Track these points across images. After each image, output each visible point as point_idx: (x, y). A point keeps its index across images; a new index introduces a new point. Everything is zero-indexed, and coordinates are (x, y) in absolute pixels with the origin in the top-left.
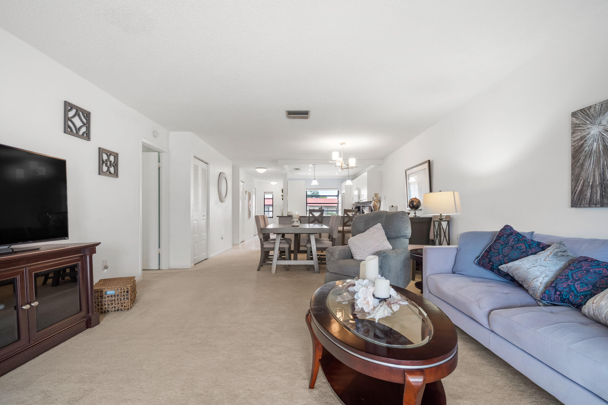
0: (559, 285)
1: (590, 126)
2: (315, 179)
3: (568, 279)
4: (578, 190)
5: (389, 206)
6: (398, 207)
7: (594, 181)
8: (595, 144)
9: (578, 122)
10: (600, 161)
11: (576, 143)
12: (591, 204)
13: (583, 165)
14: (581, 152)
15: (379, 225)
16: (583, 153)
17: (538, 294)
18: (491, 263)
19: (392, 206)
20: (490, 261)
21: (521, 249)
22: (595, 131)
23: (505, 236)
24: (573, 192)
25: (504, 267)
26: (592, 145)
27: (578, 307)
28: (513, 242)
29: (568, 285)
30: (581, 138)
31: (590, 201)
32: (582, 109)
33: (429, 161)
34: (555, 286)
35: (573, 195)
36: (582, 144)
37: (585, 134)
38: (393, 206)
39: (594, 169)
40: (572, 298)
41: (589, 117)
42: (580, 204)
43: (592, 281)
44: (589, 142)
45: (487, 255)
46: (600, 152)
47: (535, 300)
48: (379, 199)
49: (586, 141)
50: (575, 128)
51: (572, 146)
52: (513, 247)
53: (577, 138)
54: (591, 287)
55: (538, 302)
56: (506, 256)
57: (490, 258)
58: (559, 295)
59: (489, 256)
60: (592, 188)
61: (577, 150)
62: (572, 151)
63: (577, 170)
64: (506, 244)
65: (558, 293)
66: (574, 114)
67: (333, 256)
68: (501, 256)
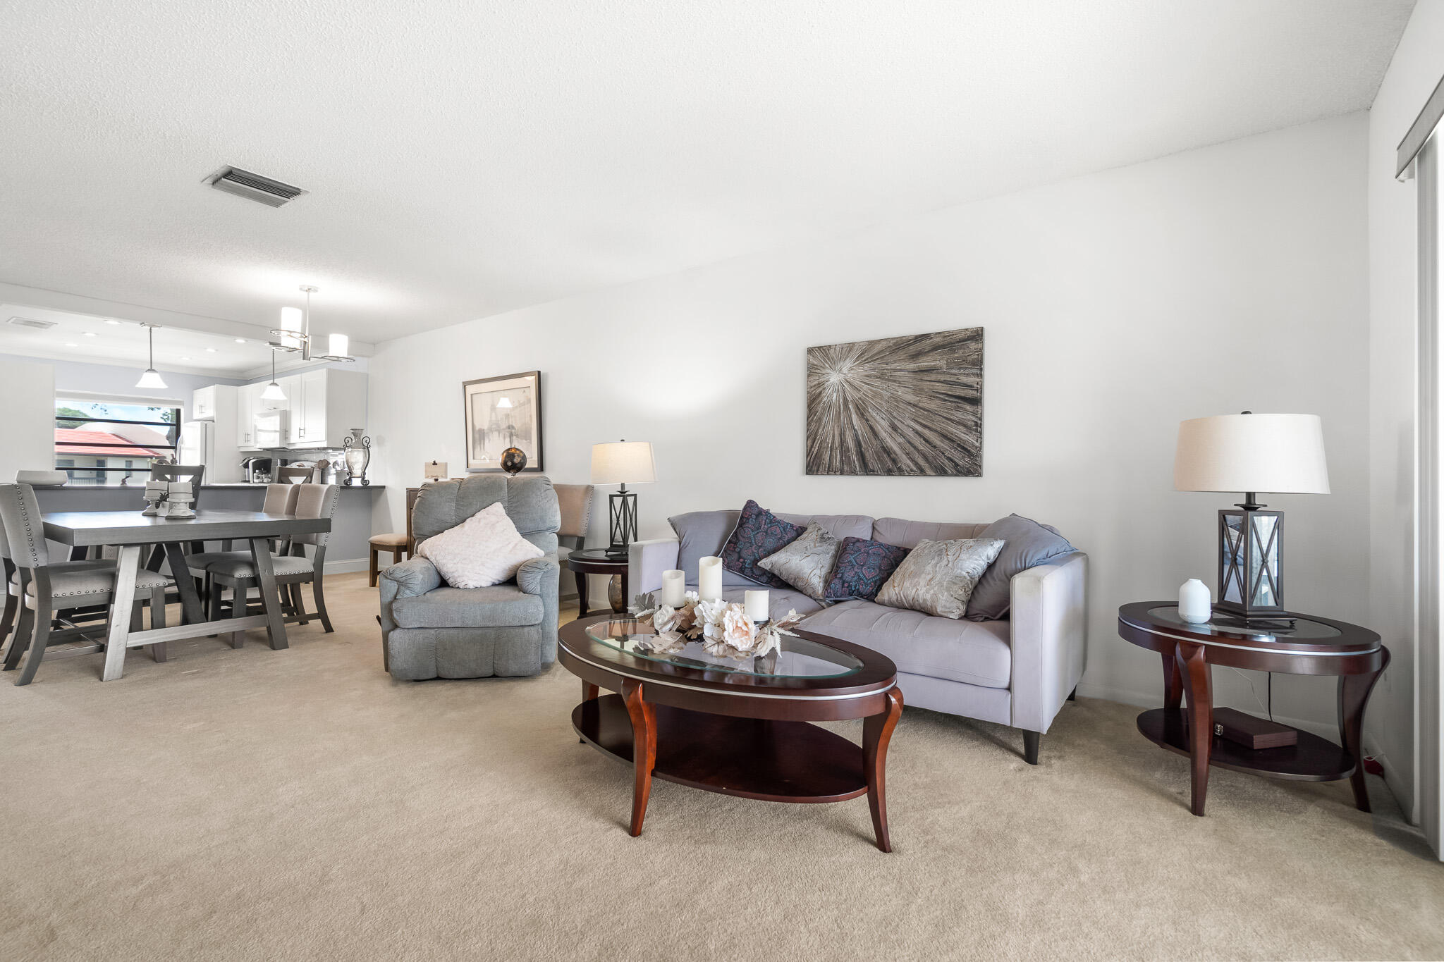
0: (846, 575)
1: (829, 371)
2: (151, 370)
3: (853, 566)
4: (815, 452)
5: (427, 465)
6: (448, 465)
7: (833, 442)
8: (835, 394)
9: (816, 363)
10: (840, 417)
11: (812, 389)
12: (830, 471)
13: (820, 419)
14: (819, 403)
15: (498, 508)
16: (822, 405)
17: (820, 592)
18: (741, 560)
19: (435, 464)
20: (740, 557)
21: (776, 535)
22: (834, 378)
23: (754, 516)
24: (809, 453)
25: (765, 563)
26: (831, 395)
27: (871, 597)
28: (765, 525)
29: (856, 572)
30: (819, 384)
31: (829, 467)
32: (821, 347)
33: (539, 372)
34: (842, 576)
35: (809, 459)
36: (821, 392)
37: (823, 380)
38: (436, 462)
39: (834, 427)
40: (862, 588)
41: (829, 359)
42: (818, 471)
43: (876, 563)
44: (828, 392)
45: (735, 548)
46: (839, 405)
47: (815, 600)
48: (366, 445)
49: (824, 389)
50: (812, 370)
51: (808, 393)
52: (766, 533)
53: (815, 383)
54: (878, 570)
55: (820, 603)
56: (760, 547)
57: (739, 553)
58: (847, 587)
59: (737, 550)
60: (831, 451)
61: (814, 399)
62: (808, 400)
63: (813, 425)
64: (758, 529)
65: (846, 585)
66: (810, 351)
67: (408, 588)
68: (754, 547)
